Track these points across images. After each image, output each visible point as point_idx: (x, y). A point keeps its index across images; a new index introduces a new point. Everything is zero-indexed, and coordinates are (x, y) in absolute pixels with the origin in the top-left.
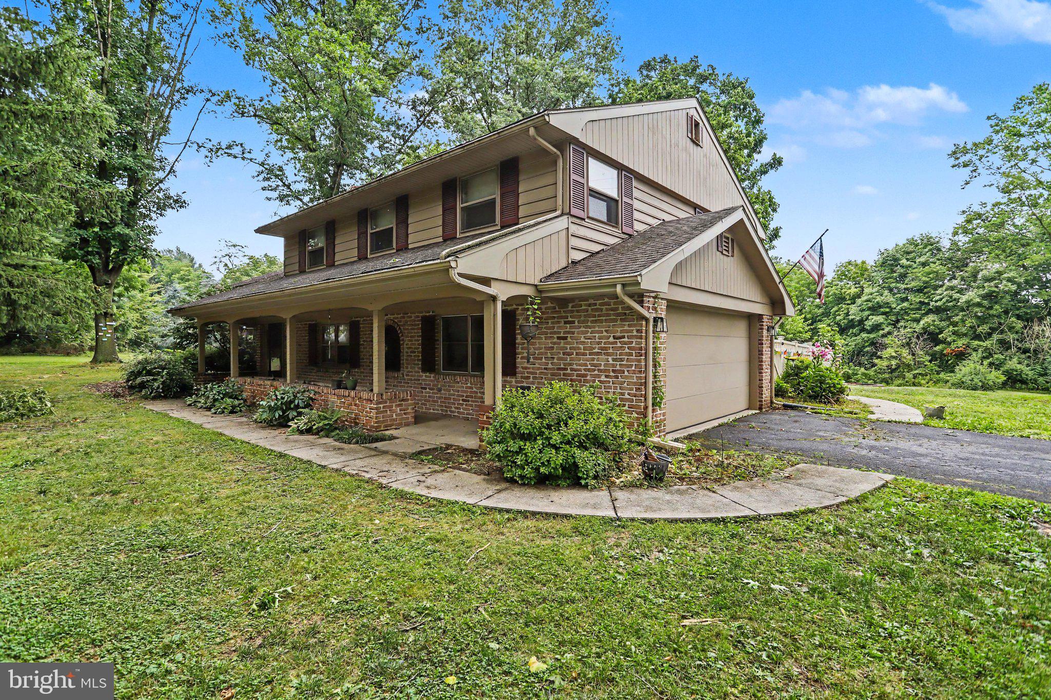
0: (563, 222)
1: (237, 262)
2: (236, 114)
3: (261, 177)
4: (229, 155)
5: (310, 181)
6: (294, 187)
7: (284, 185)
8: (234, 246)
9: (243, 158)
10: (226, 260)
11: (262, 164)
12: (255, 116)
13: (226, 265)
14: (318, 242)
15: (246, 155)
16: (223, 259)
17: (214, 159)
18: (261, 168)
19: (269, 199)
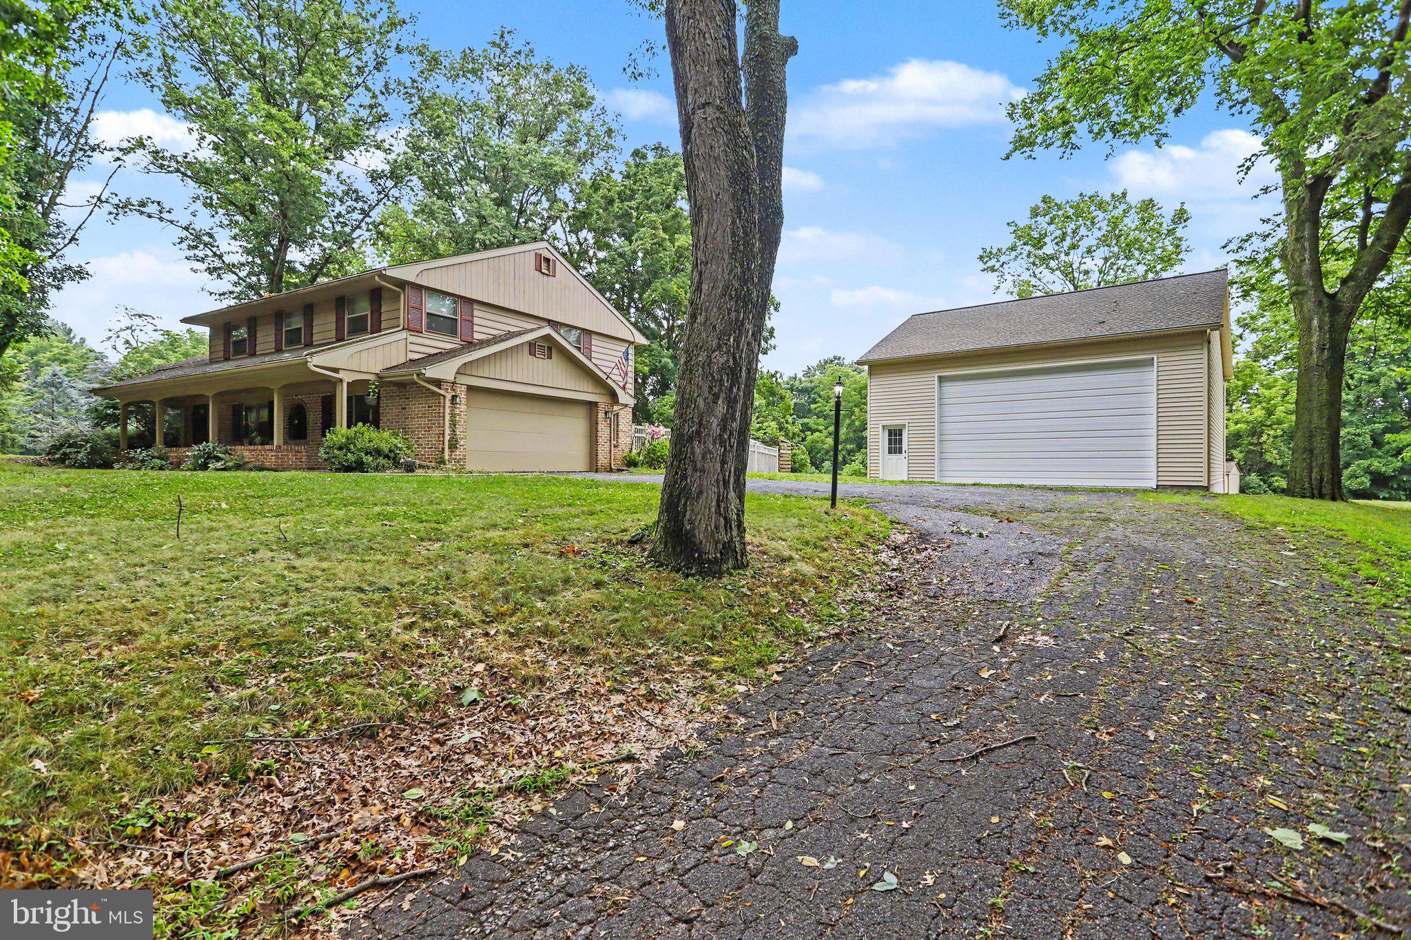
0: (404, 334)
1: (143, 337)
2: (151, 167)
3: (184, 245)
4: (142, 213)
5: (248, 252)
6: (227, 259)
7: (215, 255)
8: (140, 316)
9: (161, 219)
10: (126, 335)
11: (186, 229)
12: (178, 170)
13: (127, 342)
14: (242, 333)
15: (165, 215)
16: (122, 334)
17: (120, 217)
18: (185, 234)
19: (195, 271)
